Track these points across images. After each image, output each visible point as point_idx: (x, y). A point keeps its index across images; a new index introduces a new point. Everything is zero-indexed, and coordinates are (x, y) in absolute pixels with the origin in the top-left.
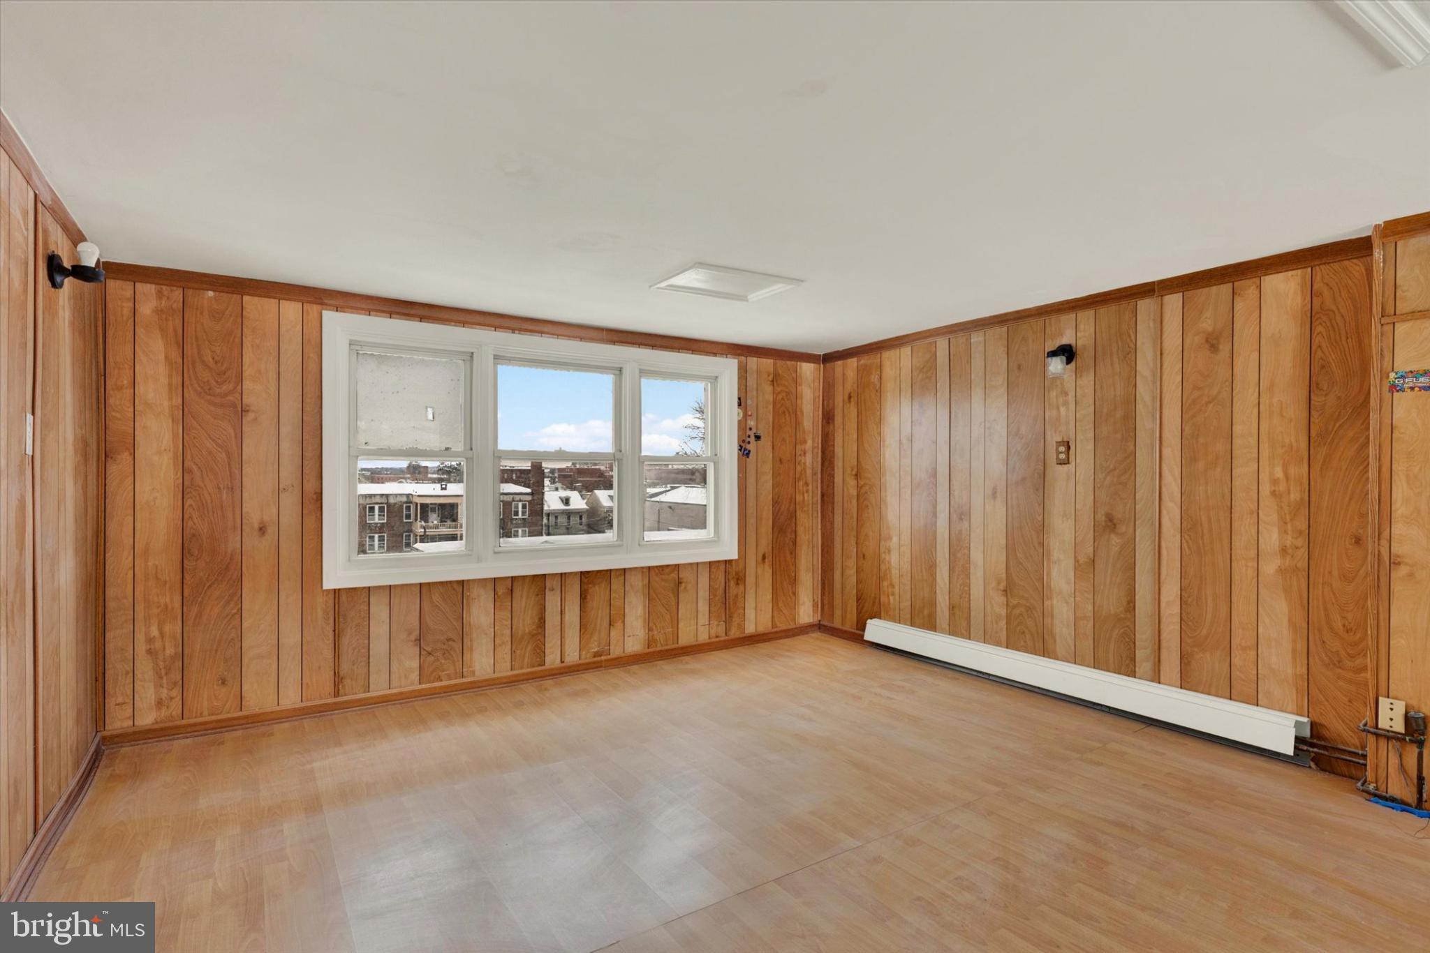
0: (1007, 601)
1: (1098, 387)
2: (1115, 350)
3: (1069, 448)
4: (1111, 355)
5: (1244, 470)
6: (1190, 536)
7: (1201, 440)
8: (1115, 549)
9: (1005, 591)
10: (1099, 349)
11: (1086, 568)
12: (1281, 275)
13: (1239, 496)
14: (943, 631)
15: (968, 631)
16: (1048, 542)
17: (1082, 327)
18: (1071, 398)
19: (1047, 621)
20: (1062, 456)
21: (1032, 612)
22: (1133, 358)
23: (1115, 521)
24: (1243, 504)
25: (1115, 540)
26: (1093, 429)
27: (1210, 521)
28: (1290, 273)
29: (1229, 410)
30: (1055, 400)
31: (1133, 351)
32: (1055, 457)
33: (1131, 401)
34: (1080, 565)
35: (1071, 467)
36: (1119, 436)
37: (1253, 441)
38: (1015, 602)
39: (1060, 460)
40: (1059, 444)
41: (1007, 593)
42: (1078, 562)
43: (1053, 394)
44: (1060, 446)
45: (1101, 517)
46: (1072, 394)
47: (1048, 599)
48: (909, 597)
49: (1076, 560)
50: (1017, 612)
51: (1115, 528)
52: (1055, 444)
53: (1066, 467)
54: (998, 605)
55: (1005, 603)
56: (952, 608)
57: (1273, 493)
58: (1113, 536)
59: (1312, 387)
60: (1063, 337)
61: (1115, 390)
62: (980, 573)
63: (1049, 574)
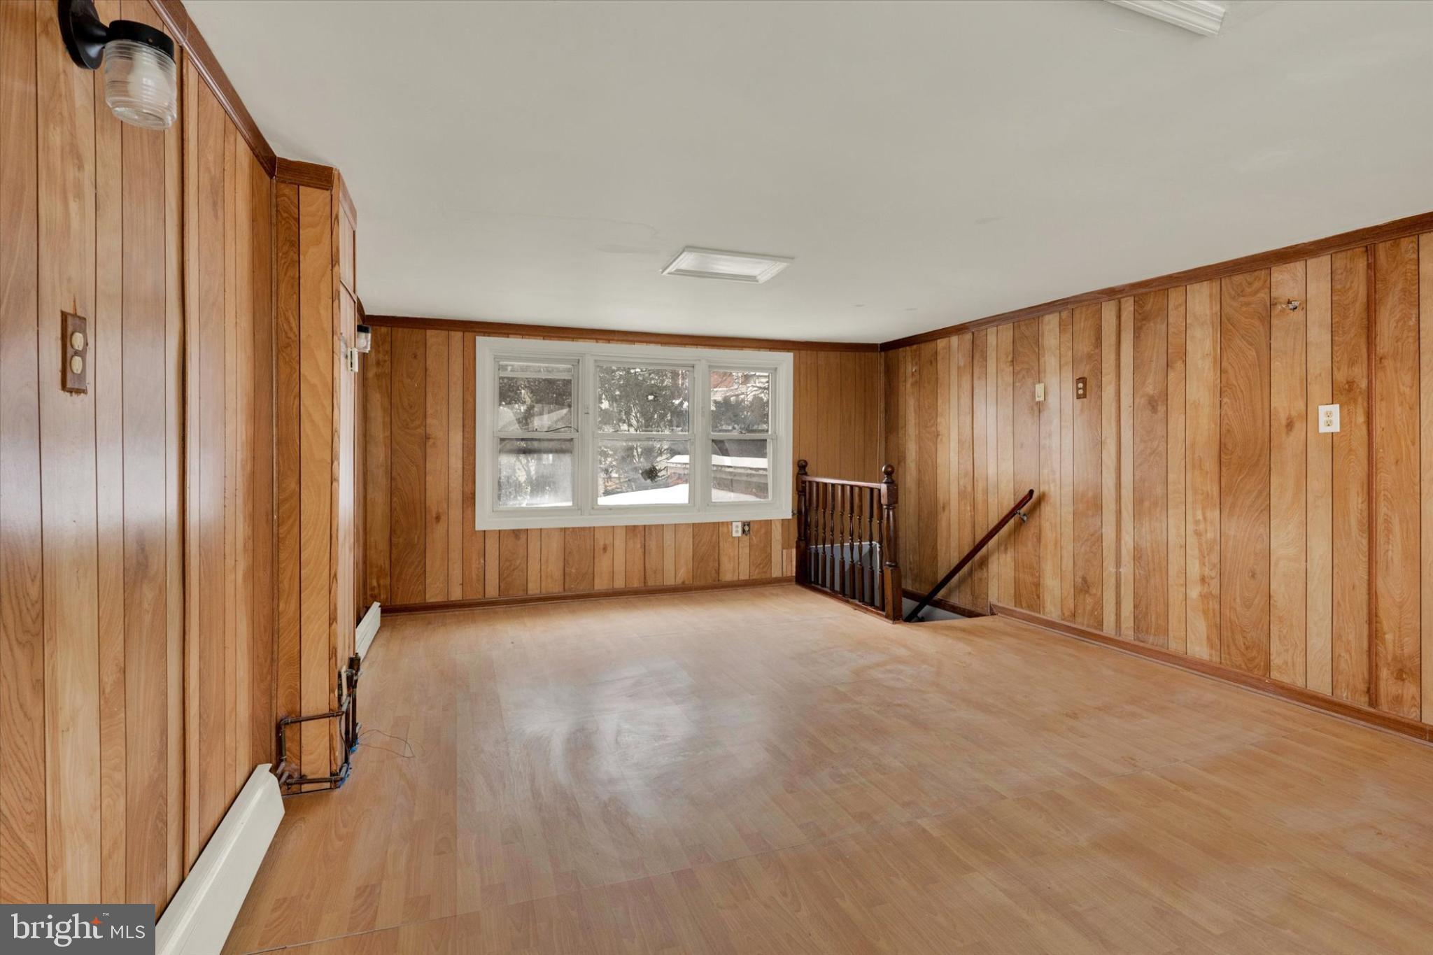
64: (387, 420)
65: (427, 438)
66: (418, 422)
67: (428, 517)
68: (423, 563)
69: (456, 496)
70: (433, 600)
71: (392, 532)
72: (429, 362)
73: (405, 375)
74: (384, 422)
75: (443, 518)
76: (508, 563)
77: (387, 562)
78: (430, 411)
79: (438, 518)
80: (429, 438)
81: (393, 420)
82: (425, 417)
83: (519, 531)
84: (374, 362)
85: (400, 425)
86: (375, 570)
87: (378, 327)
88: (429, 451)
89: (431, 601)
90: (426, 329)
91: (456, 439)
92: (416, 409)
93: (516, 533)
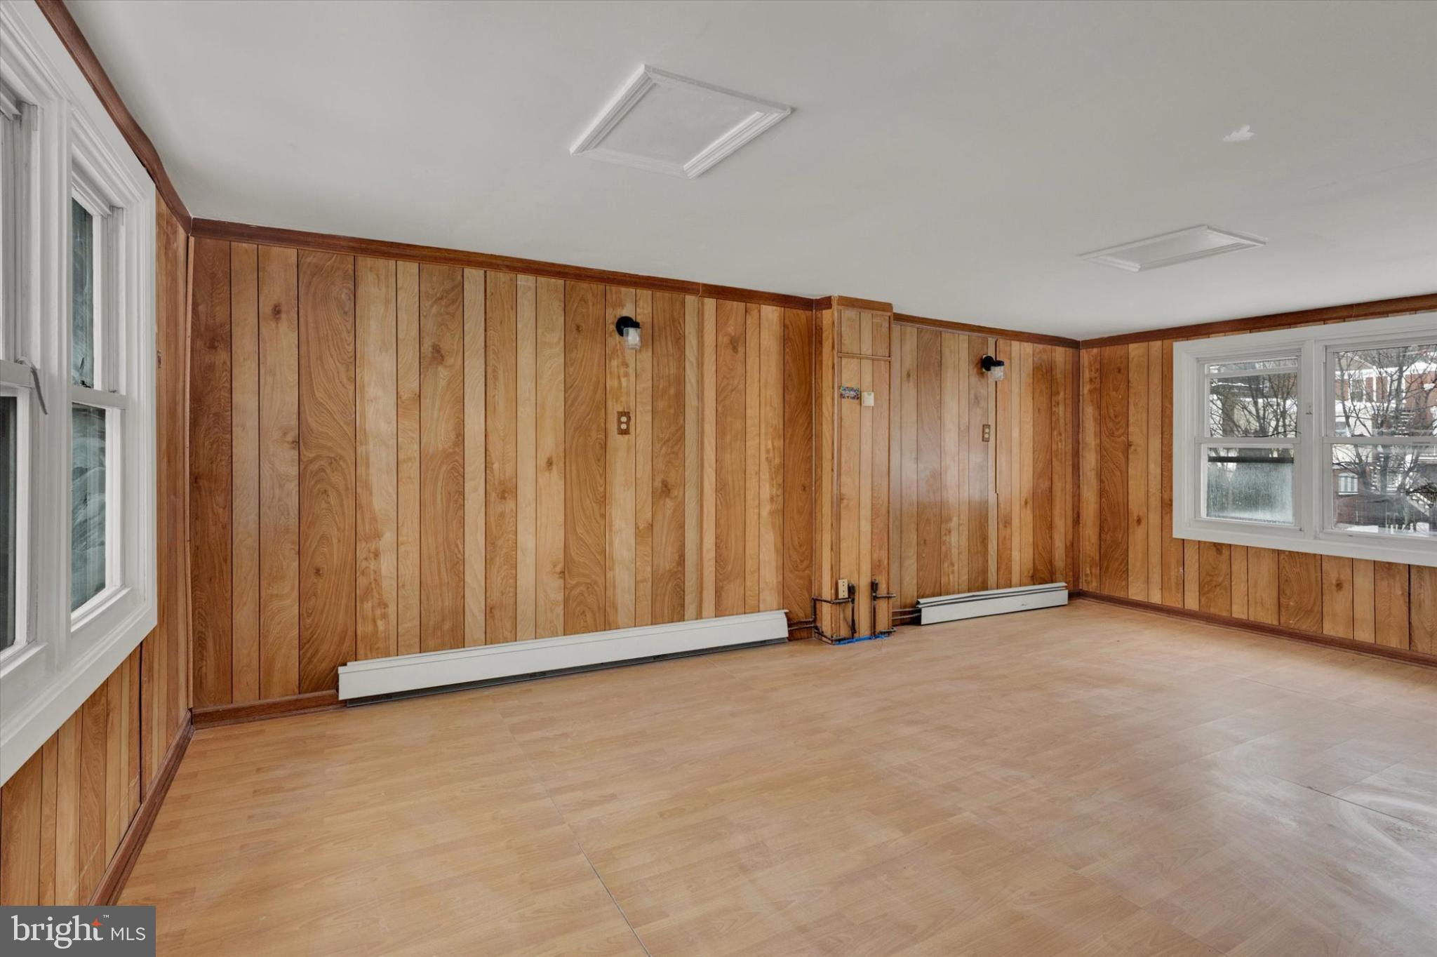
0: (565, 583)
1: (655, 364)
2: (668, 333)
3: (629, 419)
4: (666, 337)
5: (752, 443)
6: (721, 494)
7: (729, 419)
8: (669, 512)
9: (563, 572)
10: (656, 328)
11: (645, 533)
12: (770, 307)
13: (749, 461)
14: (475, 643)
15: (514, 632)
16: (610, 514)
17: (641, 303)
18: (631, 371)
19: (610, 593)
20: (624, 426)
21: (593, 588)
22: (683, 343)
23: (669, 486)
24: (751, 469)
25: (670, 504)
26: (651, 403)
27: (733, 481)
28: (775, 308)
29: (744, 398)
30: (616, 370)
31: (682, 338)
32: (616, 427)
33: (680, 381)
34: (640, 532)
35: (632, 436)
36: (672, 411)
37: (757, 421)
38: (574, 582)
39: (622, 430)
40: (621, 414)
41: (564, 575)
42: (638, 528)
43: (615, 363)
44: (622, 416)
45: (658, 484)
46: (632, 365)
47: (610, 570)
48: (416, 612)
49: (637, 527)
50: (576, 592)
51: (669, 493)
52: (616, 414)
53: (626, 437)
54: (554, 589)
55: (563, 585)
56: (489, 611)
57: (767, 459)
58: (668, 500)
59: (785, 388)
60: (623, 308)
61: (669, 369)
62: (530, 559)
63: (611, 544)
64: (1098, 429)
65: (1129, 445)
66: (1121, 431)
67: (1130, 519)
68: (1125, 561)
69: (1155, 502)
70: (1134, 598)
71: (1101, 529)
72: (1131, 375)
73: (1111, 388)
74: (1095, 432)
75: (1144, 522)
76: (1208, 579)
77: (1098, 555)
78: (1132, 420)
79: (1139, 521)
80: (1131, 445)
81: (1102, 429)
82: (1128, 425)
83: (1221, 545)
84: (1088, 380)
85: (1107, 433)
86: (1088, 559)
87: (1090, 349)
88: (1130, 456)
89: (1133, 598)
90: (1128, 344)
91: (1155, 444)
92: (1120, 419)
93: (1218, 547)
